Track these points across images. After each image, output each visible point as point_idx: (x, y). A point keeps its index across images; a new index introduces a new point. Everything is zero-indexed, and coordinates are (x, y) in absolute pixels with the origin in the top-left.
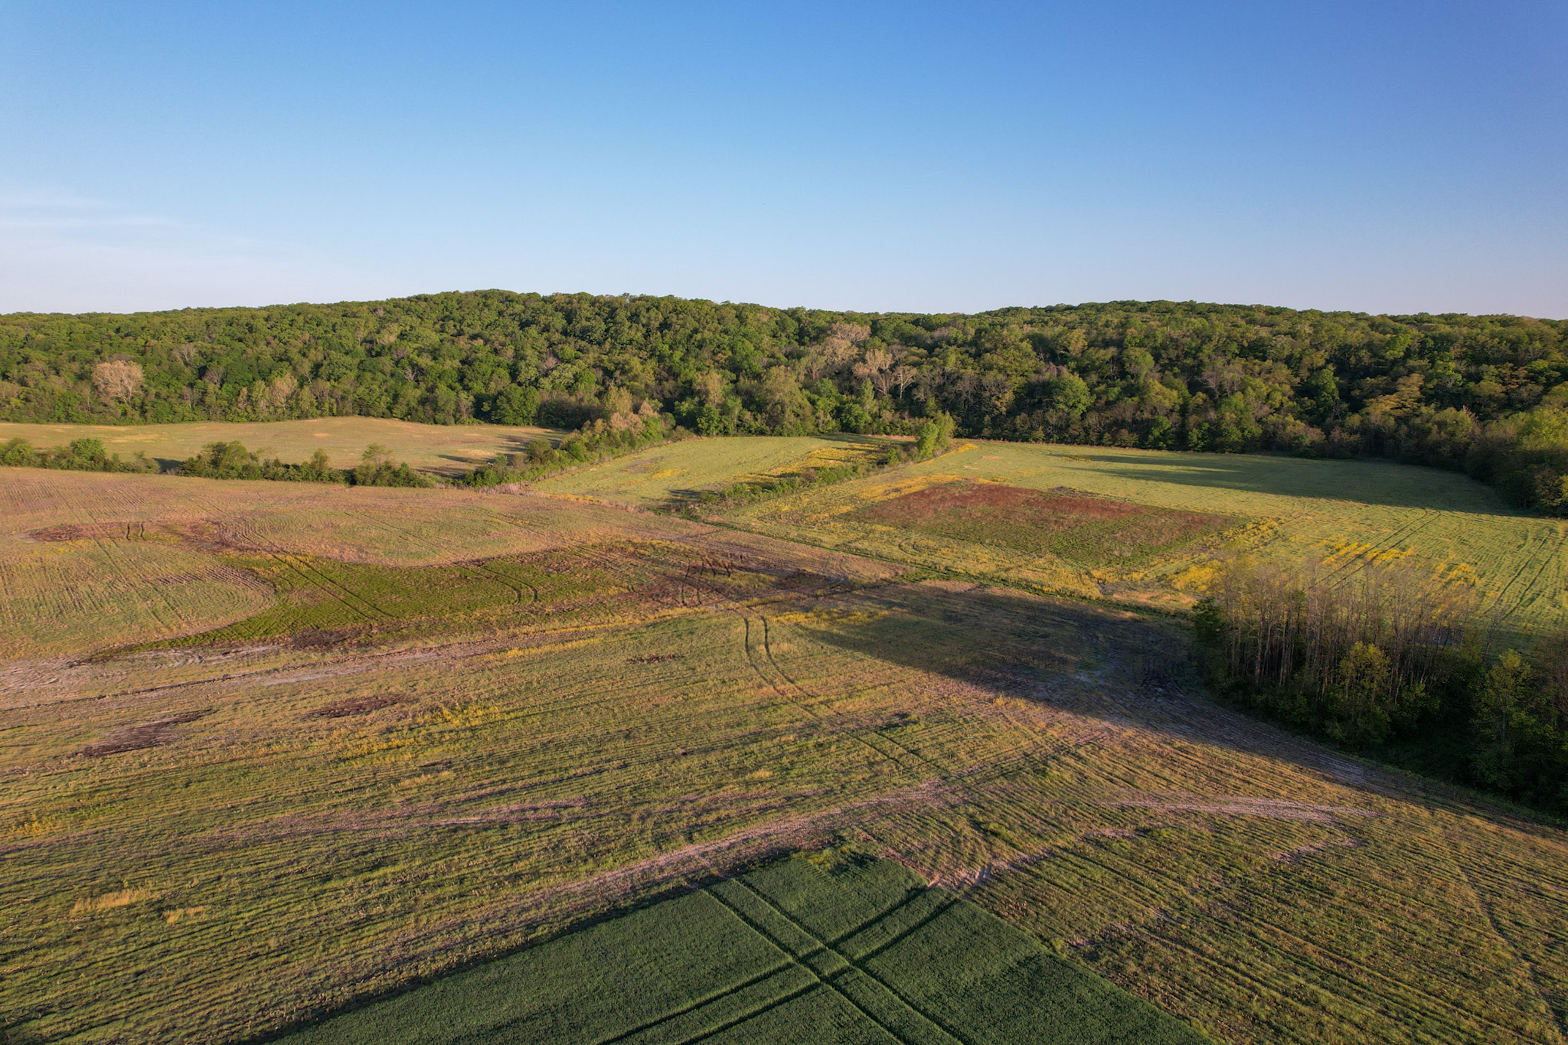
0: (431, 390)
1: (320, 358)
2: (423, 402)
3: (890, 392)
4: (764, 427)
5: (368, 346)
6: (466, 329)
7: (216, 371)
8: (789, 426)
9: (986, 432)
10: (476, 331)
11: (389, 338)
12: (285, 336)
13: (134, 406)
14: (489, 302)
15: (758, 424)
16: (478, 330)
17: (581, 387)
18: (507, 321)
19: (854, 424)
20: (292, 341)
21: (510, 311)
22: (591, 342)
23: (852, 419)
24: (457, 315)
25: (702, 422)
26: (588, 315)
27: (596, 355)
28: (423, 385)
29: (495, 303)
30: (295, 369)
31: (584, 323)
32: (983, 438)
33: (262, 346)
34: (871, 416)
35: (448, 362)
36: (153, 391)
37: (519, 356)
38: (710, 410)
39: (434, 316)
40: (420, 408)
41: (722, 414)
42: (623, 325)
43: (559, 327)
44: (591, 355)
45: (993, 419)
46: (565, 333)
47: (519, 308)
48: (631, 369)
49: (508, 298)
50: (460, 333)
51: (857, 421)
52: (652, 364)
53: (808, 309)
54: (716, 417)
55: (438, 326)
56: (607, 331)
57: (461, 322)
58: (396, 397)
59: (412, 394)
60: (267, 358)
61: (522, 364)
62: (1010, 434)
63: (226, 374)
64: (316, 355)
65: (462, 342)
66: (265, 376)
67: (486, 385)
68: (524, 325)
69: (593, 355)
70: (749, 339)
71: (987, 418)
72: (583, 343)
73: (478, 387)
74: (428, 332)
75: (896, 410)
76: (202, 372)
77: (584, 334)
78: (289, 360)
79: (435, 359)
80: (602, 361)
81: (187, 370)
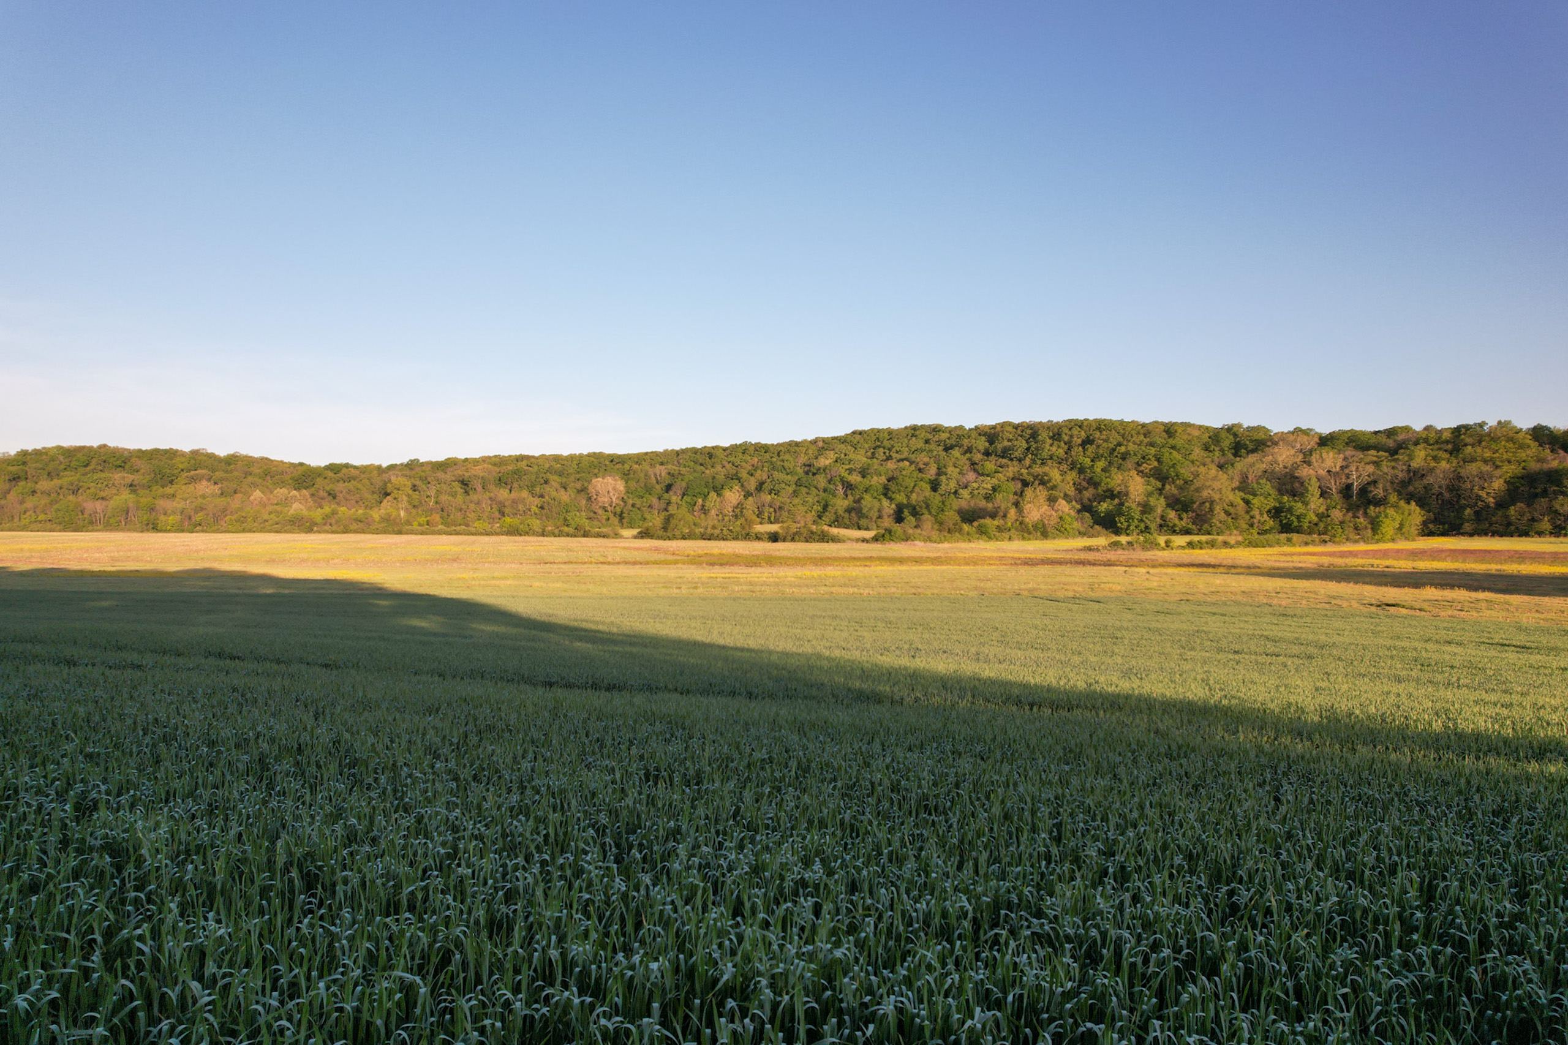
0: (858, 501)
1: (765, 477)
2: (849, 510)
3: (1340, 492)
4: (1190, 526)
5: (806, 469)
6: (894, 455)
7: (679, 486)
8: (1218, 525)
9: (1467, 527)
10: (903, 457)
11: (824, 462)
12: (737, 461)
13: (615, 514)
14: (917, 433)
15: (1183, 523)
16: (905, 455)
17: (999, 497)
18: (933, 446)
19: (1296, 524)
20: (744, 464)
21: (936, 438)
22: (1011, 460)
23: (1293, 518)
24: (886, 443)
25: (1121, 522)
26: (1011, 437)
27: (1016, 469)
28: (850, 498)
29: (923, 435)
30: (742, 486)
31: (1006, 443)
32: (1463, 534)
33: (719, 468)
34: (1317, 515)
35: (875, 478)
36: (631, 502)
37: (940, 472)
38: (1130, 508)
39: (866, 446)
40: (847, 515)
41: (1143, 512)
42: (1044, 442)
43: (982, 448)
44: (1011, 468)
45: (1477, 514)
46: (987, 454)
47: (944, 436)
48: (1049, 481)
49: (936, 429)
50: (889, 458)
51: (1299, 521)
52: (1072, 476)
53: (1245, 426)
54: (1137, 516)
55: (869, 454)
56: (1028, 449)
57: (890, 450)
58: (825, 507)
59: (841, 503)
60: (721, 478)
61: (943, 478)
62: (1501, 529)
63: (687, 489)
64: (760, 475)
65: (891, 465)
66: (718, 490)
67: (908, 497)
68: (947, 449)
69: (1013, 469)
70: (1178, 451)
71: (1468, 511)
72: (1004, 461)
73: (901, 498)
74: (859, 457)
75: (1348, 510)
76: (669, 488)
77: (1005, 453)
78: (739, 479)
79: (864, 477)
80: (1022, 474)
81: (658, 487)
